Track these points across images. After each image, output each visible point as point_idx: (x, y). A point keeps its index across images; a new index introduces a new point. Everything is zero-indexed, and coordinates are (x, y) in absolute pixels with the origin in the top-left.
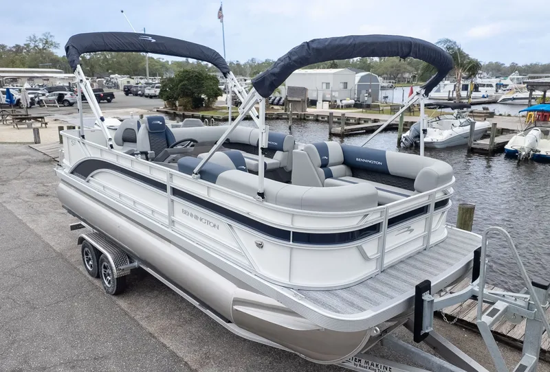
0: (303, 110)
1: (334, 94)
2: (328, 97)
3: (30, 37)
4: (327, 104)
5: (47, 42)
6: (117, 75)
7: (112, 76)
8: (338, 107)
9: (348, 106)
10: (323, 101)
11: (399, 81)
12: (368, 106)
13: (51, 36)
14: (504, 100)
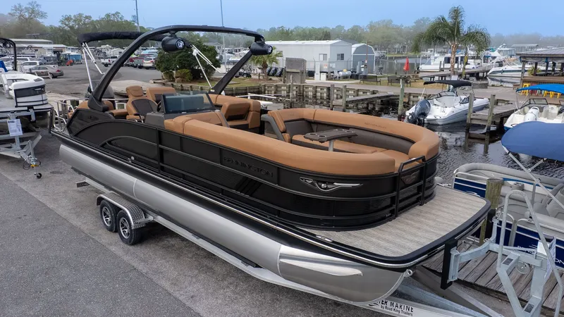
0: (302, 81)
1: (331, 65)
2: (325, 68)
3: (15, 6)
4: (324, 76)
5: (33, 12)
6: (108, 45)
7: (103, 47)
8: (335, 79)
9: (345, 78)
10: (321, 72)
11: (389, 52)
12: (365, 78)
13: (37, 5)
14: (494, 72)
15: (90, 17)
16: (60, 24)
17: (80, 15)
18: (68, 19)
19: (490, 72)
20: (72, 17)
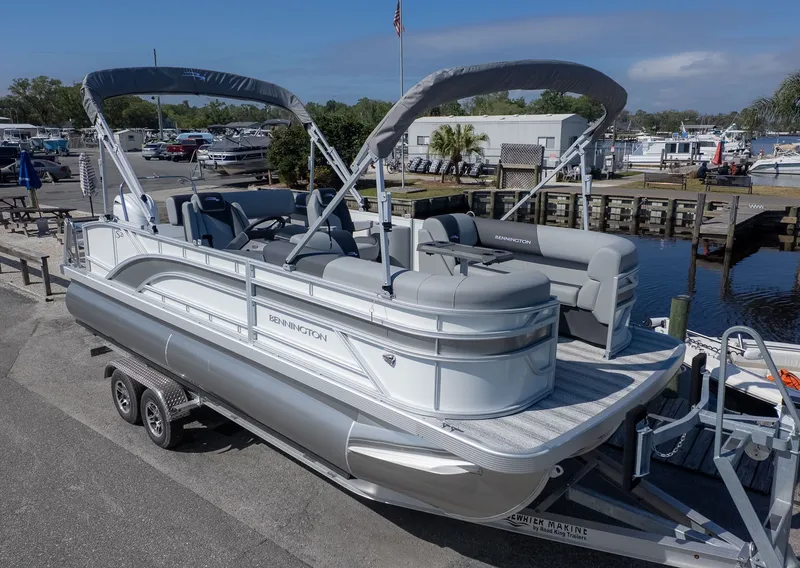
2: (551, 161)
14: (760, 167)
15: (59, 82)
16: (10, 93)
17: (43, 79)
18: (24, 85)
19: (755, 165)
20: (29, 82)
